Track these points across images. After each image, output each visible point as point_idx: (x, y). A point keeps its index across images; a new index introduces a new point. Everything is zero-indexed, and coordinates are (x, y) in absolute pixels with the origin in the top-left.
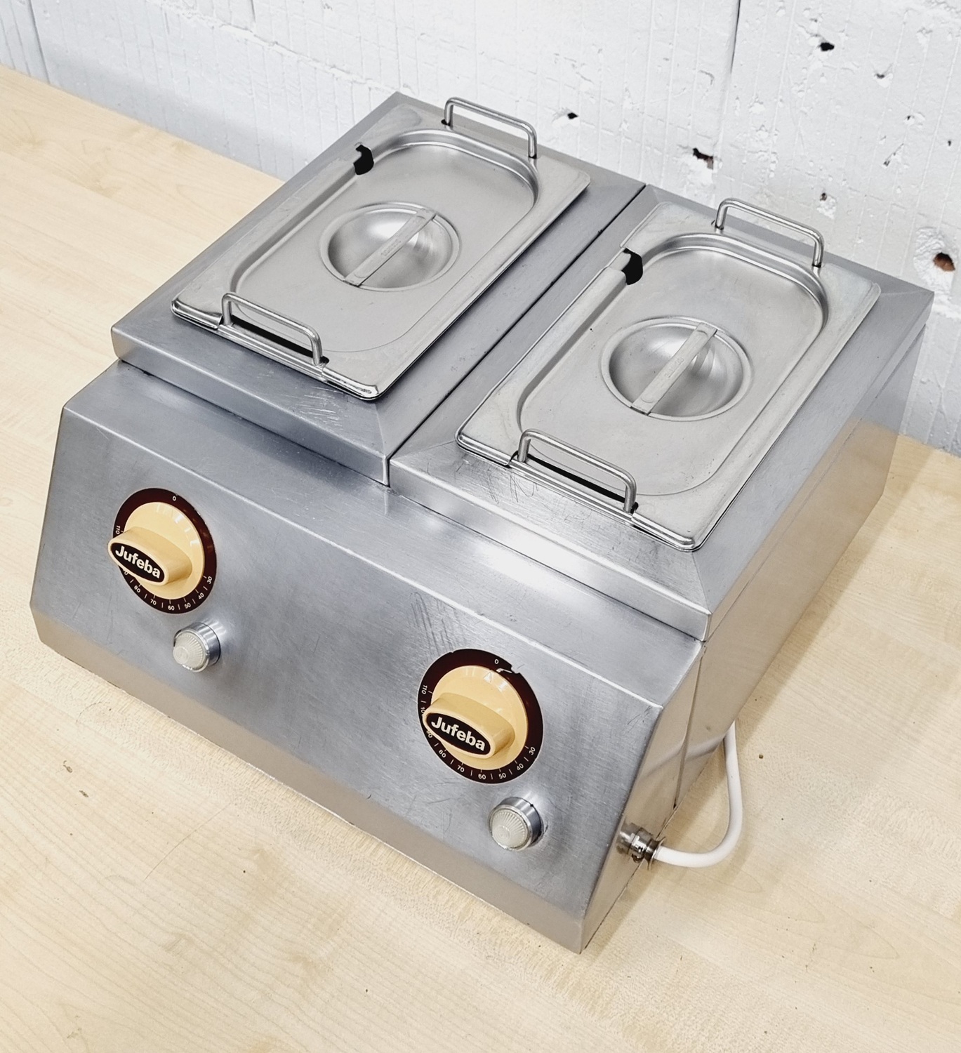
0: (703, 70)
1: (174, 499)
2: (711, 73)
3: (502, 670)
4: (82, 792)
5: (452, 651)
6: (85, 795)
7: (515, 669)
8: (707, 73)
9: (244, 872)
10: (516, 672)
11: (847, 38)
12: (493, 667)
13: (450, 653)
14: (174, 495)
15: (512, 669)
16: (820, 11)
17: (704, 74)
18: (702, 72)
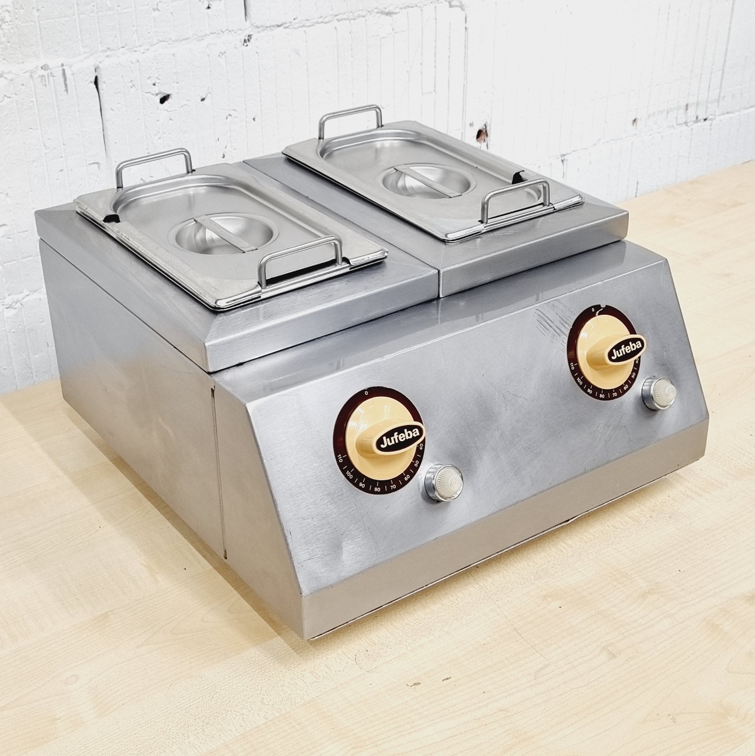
0: (90, 162)
1: (366, 393)
2: (96, 161)
3: (598, 312)
4: (443, 680)
5: (571, 327)
6: (447, 679)
7: (603, 306)
8: (94, 163)
9: (560, 607)
10: (604, 307)
11: (178, 85)
12: (593, 315)
13: (571, 329)
14: (365, 390)
15: (602, 307)
16: (157, 75)
17: (92, 165)
18: (90, 164)
